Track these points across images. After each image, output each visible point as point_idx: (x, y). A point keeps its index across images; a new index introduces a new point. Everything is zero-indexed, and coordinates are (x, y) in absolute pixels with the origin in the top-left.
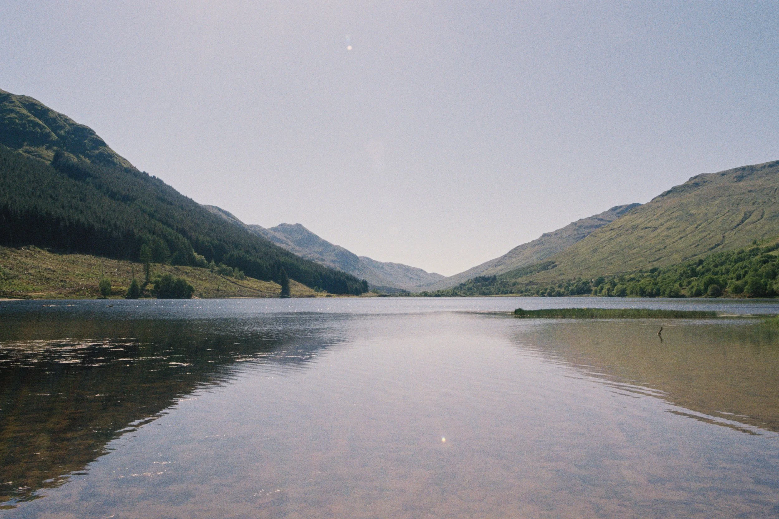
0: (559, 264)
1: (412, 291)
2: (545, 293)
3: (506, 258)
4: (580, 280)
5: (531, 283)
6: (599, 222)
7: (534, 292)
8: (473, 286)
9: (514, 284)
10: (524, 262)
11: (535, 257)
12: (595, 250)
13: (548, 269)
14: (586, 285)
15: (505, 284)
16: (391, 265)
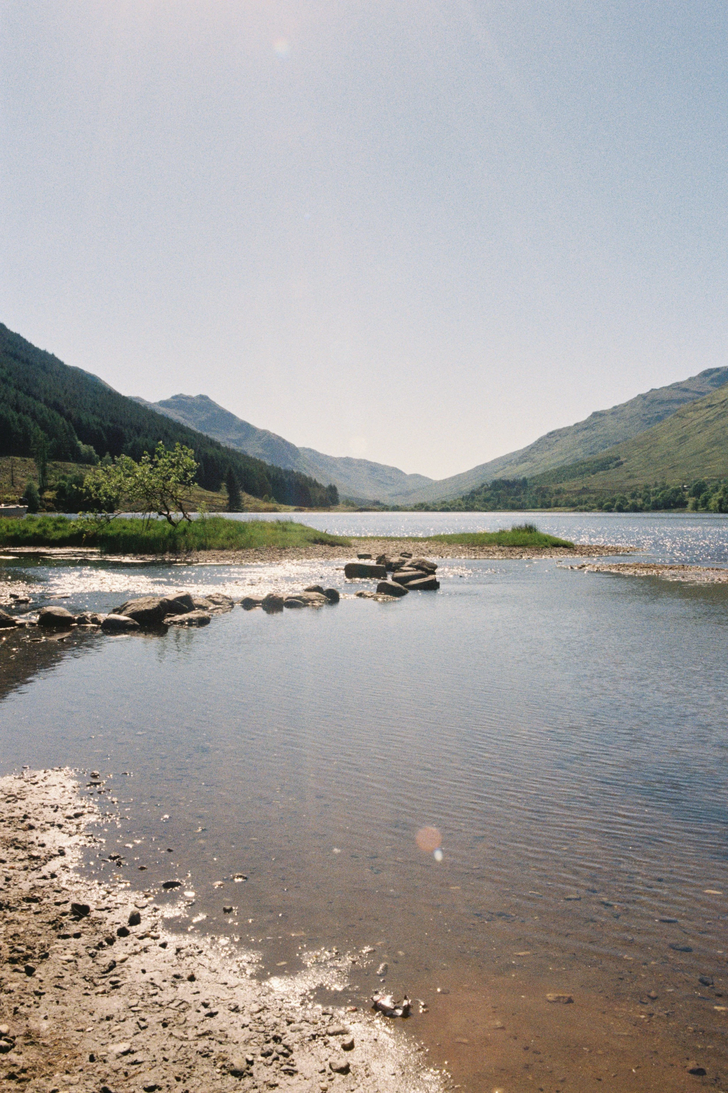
0: (626, 461)
1: (387, 501)
2: (613, 507)
3: (535, 450)
4: (665, 487)
5: (585, 490)
6: (680, 395)
7: (595, 505)
8: (492, 495)
9: (558, 492)
10: (563, 457)
11: (580, 450)
12: (683, 440)
13: (609, 469)
14: (677, 495)
15: (543, 492)
16: (348, 462)
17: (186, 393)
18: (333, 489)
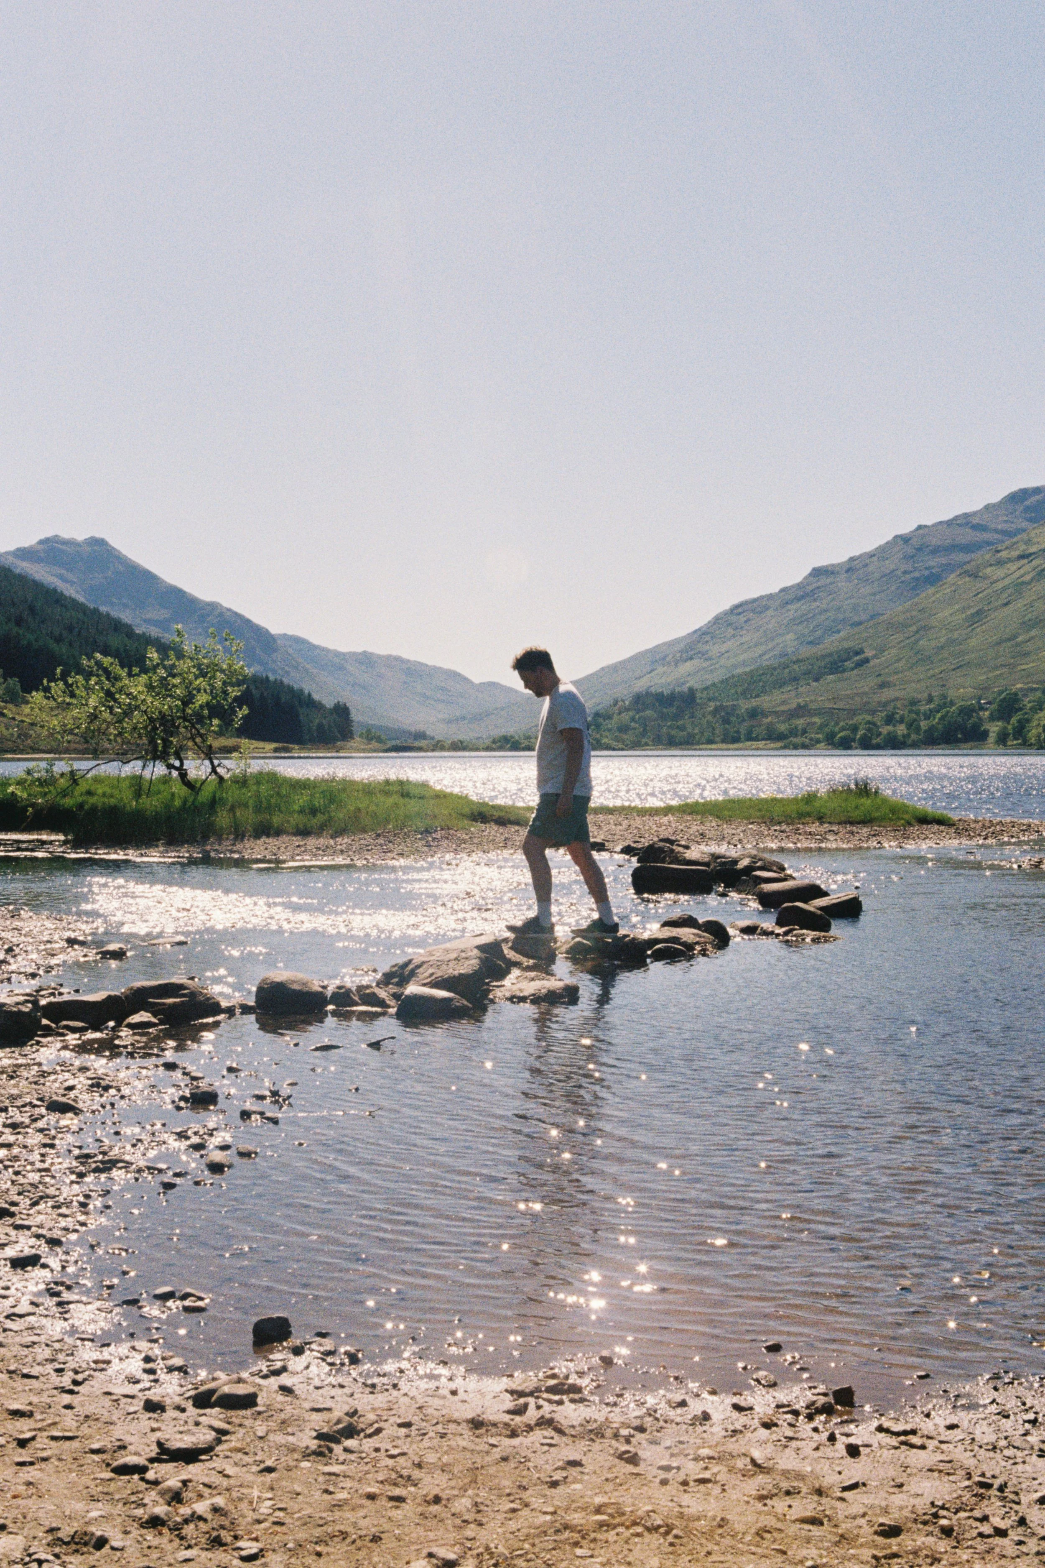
0: (875, 657)
1: (438, 731)
2: (854, 740)
3: (708, 638)
4: (944, 702)
5: (801, 710)
6: (969, 536)
7: (820, 736)
8: (633, 719)
9: (753, 713)
10: (760, 650)
11: (791, 636)
12: (978, 617)
13: (844, 671)
14: (970, 717)
15: (725, 715)
16: (366, 660)
17: (66, 535)
18: (342, 711)
